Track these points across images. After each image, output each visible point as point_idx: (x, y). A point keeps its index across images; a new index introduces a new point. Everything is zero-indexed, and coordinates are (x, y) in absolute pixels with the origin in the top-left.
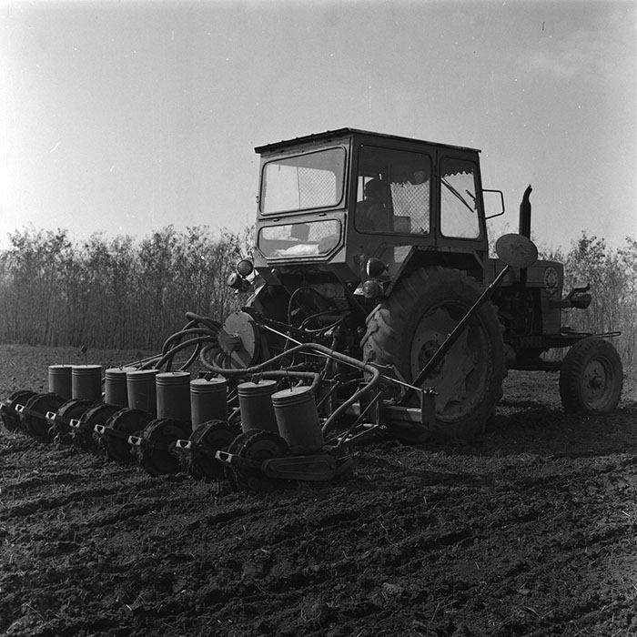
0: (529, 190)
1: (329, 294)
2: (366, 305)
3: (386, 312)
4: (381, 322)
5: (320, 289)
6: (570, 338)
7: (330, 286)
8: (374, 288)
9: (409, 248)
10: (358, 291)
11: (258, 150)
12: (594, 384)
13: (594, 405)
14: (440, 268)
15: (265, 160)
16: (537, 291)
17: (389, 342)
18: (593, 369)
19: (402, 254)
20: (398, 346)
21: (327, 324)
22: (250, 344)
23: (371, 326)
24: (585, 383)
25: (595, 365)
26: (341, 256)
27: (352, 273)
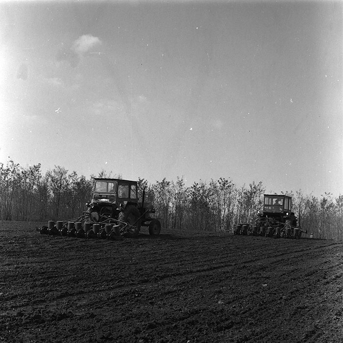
2: (119, 212)
4: (122, 215)
5: (107, 208)
6: (149, 219)
8: (121, 209)
9: (127, 202)
10: (117, 209)
12: (155, 229)
13: (155, 233)
15: (96, 181)
16: (145, 209)
18: (155, 226)
19: (125, 203)
21: (109, 215)
22: (97, 218)
23: (120, 215)
25: (156, 225)
26: (114, 203)
27: (116, 206)
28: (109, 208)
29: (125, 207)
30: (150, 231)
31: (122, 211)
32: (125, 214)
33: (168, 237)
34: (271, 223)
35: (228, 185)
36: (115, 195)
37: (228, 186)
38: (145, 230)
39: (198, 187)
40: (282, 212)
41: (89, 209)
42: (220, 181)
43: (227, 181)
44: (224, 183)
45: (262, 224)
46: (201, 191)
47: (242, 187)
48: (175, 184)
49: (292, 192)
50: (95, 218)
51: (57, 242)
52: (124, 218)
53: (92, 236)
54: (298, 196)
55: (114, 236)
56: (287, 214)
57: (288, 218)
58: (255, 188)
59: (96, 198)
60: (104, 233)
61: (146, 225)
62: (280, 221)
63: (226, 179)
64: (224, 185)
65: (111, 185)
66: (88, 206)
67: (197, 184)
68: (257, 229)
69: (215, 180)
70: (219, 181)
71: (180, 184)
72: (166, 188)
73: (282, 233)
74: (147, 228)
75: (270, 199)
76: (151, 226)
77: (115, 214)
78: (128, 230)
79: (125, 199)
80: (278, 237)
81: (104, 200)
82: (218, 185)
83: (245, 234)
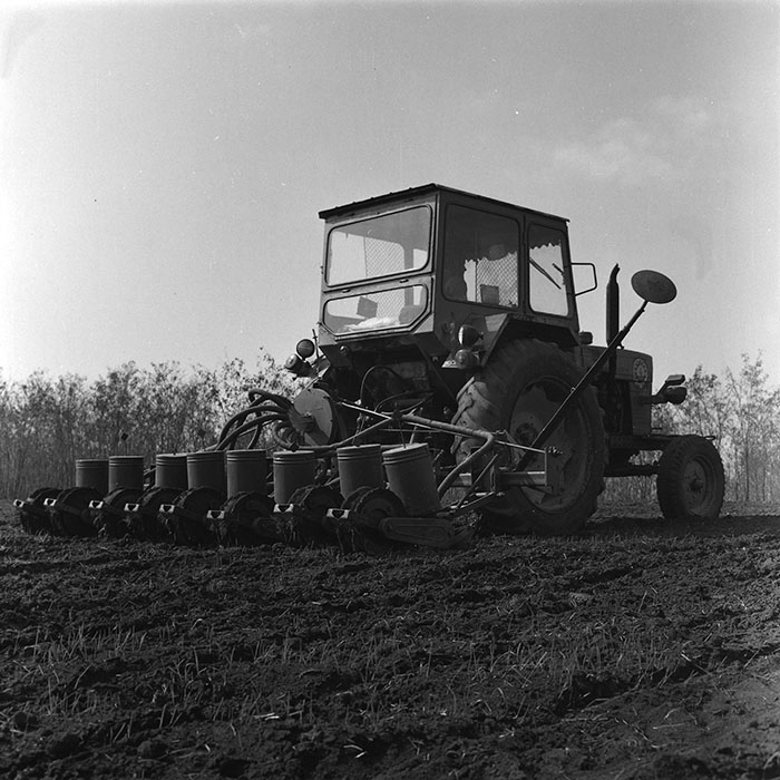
0: (616, 270)
1: (406, 375)
2: (459, 378)
3: (481, 385)
4: (476, 395)
7: (407, 365)
8: (468, 359)
9: (503, 316)
10: (446, 364)
11: (323, 215)
12: (695, 488)
13: (696, 511)
14: (537, 341)
15: (331, 226)
16: (625, 383)
17: (487, 420)
18: (693, 470)
19: (495, 323)
20: (496, 422)
22: (326, 423)
23: (464, 401)
24: (685, 485)
25: (694, 466)
26: (427, 326)
27: (439, 344)
28: (408, 370)
29: (489, 343)
30: (668, 496)
32: (492, 393)
36: (427, 279)
50: (310, 424)
71: (753, 376)
76: (666, 474)
77: (442, 400)
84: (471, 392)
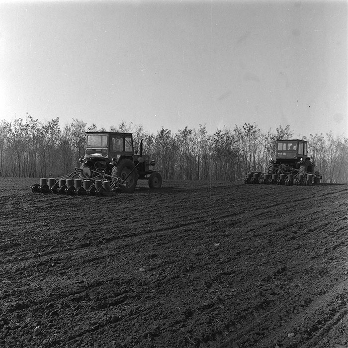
0: (142, 140)
2: (112, 166)
3: (116, 168)
5: (100, 162)
6: (150, 172)
8: (114, 163)
10: (110, 163)
11: (86, 132)
12: (156, 182)
13: (156, 187)
14: (126, 159)
15: (88, 135)
17: (117, 173)
19: (119, 156)
20: (118, 174)
21: (103, 170)
22: (89, 174)
23: (113, 170)
24: (154, 182)
25: (156, 178)
26: (107, 157)
27: (109, 160)
28: (102, 163)
29: (118, 160)
30: (150, 183)
31: (115, 165)
32: (118, 169)
33: (170, 190)
34: (284, 169)
35: (253, 130)
36: (107, 149)
37: (254, 132)
38: (143, 183)
39: (221, 134)
40: (296, 158)
41: (83, 164)
42: (245, 126)
43: (252, 127)
44: (250, 129)
45: (275, 171)
46: (225, 138)
47: (268, 132)
48: (197, 132)
49: (322, 134)
50: (87, 174)
51: (40, 201)
52: (118, 173)
53: (82, 192)
54: (328, 139)
55: (103, 192)
56: (301, 159)
57: (302, 164)
58: (282, 132)
59: (89, 153)
60: (94, 189)
61: (146, 179)
62: (295, 167)
63: (251, 125)
64: (249, 130)
65: (105, 139)
66: (82, 161)
67: (221, 131)
68: (268, 176)
69: (240, 127)
70: (243, 127)
71: (203, 132)
72: (189, 137)
73: (295, 180)
74: (146, 181)
75: (285, 145)
76: (150, 180)
77: (109, 169)
78: (119, 185)
79: (118, 153)
80: (291, 183)
81: (96, 155)
82: (243, 130)
83: (256, 182)
84: (114, 169)
